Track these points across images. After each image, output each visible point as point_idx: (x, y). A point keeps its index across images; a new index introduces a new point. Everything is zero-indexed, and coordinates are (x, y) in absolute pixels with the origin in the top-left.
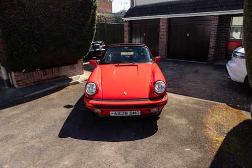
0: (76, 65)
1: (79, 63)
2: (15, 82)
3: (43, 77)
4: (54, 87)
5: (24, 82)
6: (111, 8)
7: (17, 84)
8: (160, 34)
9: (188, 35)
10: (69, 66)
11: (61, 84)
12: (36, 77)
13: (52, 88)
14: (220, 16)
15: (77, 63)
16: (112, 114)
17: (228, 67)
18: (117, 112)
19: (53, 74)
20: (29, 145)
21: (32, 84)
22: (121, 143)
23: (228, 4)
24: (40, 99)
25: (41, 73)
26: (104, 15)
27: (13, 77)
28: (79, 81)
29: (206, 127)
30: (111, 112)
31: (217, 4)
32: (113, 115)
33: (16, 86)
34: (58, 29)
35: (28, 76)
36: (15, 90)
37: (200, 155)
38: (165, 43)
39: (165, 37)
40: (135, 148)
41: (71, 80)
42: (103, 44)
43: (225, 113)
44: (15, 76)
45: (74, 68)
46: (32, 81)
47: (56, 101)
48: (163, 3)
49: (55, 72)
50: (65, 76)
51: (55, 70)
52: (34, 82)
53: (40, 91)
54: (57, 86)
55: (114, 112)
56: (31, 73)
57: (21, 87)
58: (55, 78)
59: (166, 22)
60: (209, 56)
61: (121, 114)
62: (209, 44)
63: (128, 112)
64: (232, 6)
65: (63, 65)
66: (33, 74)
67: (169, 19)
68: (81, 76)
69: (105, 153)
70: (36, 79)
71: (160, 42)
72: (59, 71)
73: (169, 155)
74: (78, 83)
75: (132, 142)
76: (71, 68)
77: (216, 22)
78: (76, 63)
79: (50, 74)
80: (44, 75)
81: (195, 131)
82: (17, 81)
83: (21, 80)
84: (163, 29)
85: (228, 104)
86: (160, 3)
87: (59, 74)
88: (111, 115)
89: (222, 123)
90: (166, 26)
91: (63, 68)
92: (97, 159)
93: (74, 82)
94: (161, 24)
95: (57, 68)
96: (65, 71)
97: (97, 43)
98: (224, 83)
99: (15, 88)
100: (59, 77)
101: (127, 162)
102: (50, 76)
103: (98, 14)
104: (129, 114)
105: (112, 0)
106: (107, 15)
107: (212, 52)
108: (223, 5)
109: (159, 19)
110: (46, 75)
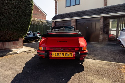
9: (87, 28)
10: (12, 42)
14: (104, 17)
15: (19, 41)
28: (18, 52)
31: (102, 11)
42: (40, 33)
45: (16, 44)
48: (73, 13)
50: (8, 49)
59: (75, 21)
60: (100, 39)
62: (100, 32)
64: (110, 12)
67: (76, 20)
68: (21, 49)
76: (14, 44)
77: (102, 20)
86: (71, 13)
87: (3, 47)
90: (75, 23)
93: (14, 53)
94: (72, 22)
96: (8, 45)
97: (36, 33)
105: (46, 15)
106: (43, 21)
107: (101, 36)
108: (105, 11)
109: (71, 20)
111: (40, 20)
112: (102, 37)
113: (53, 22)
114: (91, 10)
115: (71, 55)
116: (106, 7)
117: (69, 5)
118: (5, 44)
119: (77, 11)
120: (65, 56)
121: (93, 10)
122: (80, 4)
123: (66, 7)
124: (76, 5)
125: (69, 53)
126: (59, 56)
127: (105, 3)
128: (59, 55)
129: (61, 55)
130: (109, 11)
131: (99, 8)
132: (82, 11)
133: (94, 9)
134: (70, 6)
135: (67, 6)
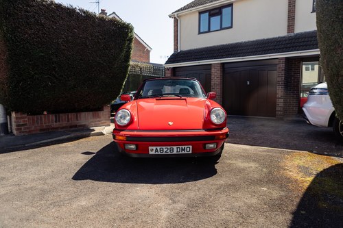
0: (101, 113)
1: (105, 110)
2: (14, 127)
3: (55, 123)
4: (69, 136)
5: (28, 128)
6: (148, 58)
7: (17, 130)
8: (212, 83)
9: (248, 83)
10: (91, 113)
11: (78, 134)
12: (45, 123)
13: (65, 137)
14: (286, 58)
16: (153, 150)
17: (304, 109)
18: (158, 148)
19: (68, 121)
20: (28, 186)
21: (38, 132)
22: (164, 185)
23: (295, 44)
24: (47, 147)
25: (52, 117)
26: (139, 64)
27: (13, 120)
29: (285, 169)
30: (150, 148)
31: (282, 45)
32: (153, 153)
33: (15, 132)
34: (81, 59)
35: (33, 120)
36: (13, 137)
37: (282, 193)
39: (219, 87)
40: (186, 189)
41: (93, 130)
43: (309, 158)
44: (17, 118)
45: (99, 117)
46: (39, 128)
47: (70, 149)
48: (214, 47)
49: (71, 118)
50: (84, 126)
51: (71, 115)
52: (41, 130)
53: (49, 140)
54: (73, 135)
55: (154, 148)
56: (39, 116)
57: (22, 134)
58: (71, 127)
59: (219, 68)
60: (278, 109)
61: (165, 150)
62: (276, 94)
63: (175, 148)
64: (299, 46)
65: (83, 111)
66: (41, 118)
67: (223, 64)
68: (107, 128)
69: (140, 194)
70: (44, 125)
72: (77, 117)
73: (238, 195)
74: (102, 134)
75: (181, 184)
76: (94, 116)
77: (282, 66)
78: (101, 109)
79: (65, 120)
80: (56, 122)
81: (270, 173)
82: (17, 126)
83: (23, 125)
84: (216, 76)
85: (311, 152)
86: (211, 47)
87: (76, 122)
88: (150, 153)
89: (307, 166)
90: (219, 72)
91: (83, 114)
92: (129, 200)
93: (97, 133)
94: (213, 70)
95: (75, 114)
96: (85, 118)
98: (301, 134)
99: (14, 135)
100: (76, 126)
101: (174, 202)
102: (64, 123)
103: (131, 63)
104: (175, 152)
105: (149, 49)
107: (280, 103)
108: (288, 45)
109: (211, 64)
110: (59, 121)
112: (281, 105)
113: (168, 69)
114: (257, 41)
116: (292, 34)
117: (207, 30)
118: (80, 117)
119: (225, 44)
121: (262, 40)
122: (231, 27)
123: (200, 33)
124: (222, 29)
127: (291, 26)
130: (298, 44)
131: (277, 36)
132: (237, 44)
133: (264, 40)
134: (209, 31)
135: (201, 31)
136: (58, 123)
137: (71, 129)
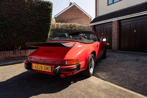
8: (113, 32)
9: (135, 31)
12: (8, 55)
19: (21, 54)
21: (4, 59)
25: (11, 52)
38: (116, 39)
39: (116, 34)
46: (4, 57)
49: (22, 53)
58: (22, 57)
59: (116, 23)
66: (5, 53)
67: (119, 21)
70: (7, 56)
71: (113, 39)
72: (25, 52)
79: (19, 53)
80: (13, 54)
84: (115, 29)
87: (25, 54)
90: (117, 26)
94: (113, 25)
95: (24, 50)
100: (25, 56)
102: (18, 55)
105: (91, 18)
106: (85, 26)
109: (112, 22)
110: (15, 54)
111: (81, 25)
113: (91, 26)
115: (49, 70)
117: (112, 2)
118: (27, 52)
119: (122, 9)
120: (43, 70)
123: (108, 5)
125: (47, 66)
126: (38, 69)
128: (38, 67)
129: (40, 68)
134: (113, 3)
135: (109, 4)
136: (15, 55)
137: (22, 58)
